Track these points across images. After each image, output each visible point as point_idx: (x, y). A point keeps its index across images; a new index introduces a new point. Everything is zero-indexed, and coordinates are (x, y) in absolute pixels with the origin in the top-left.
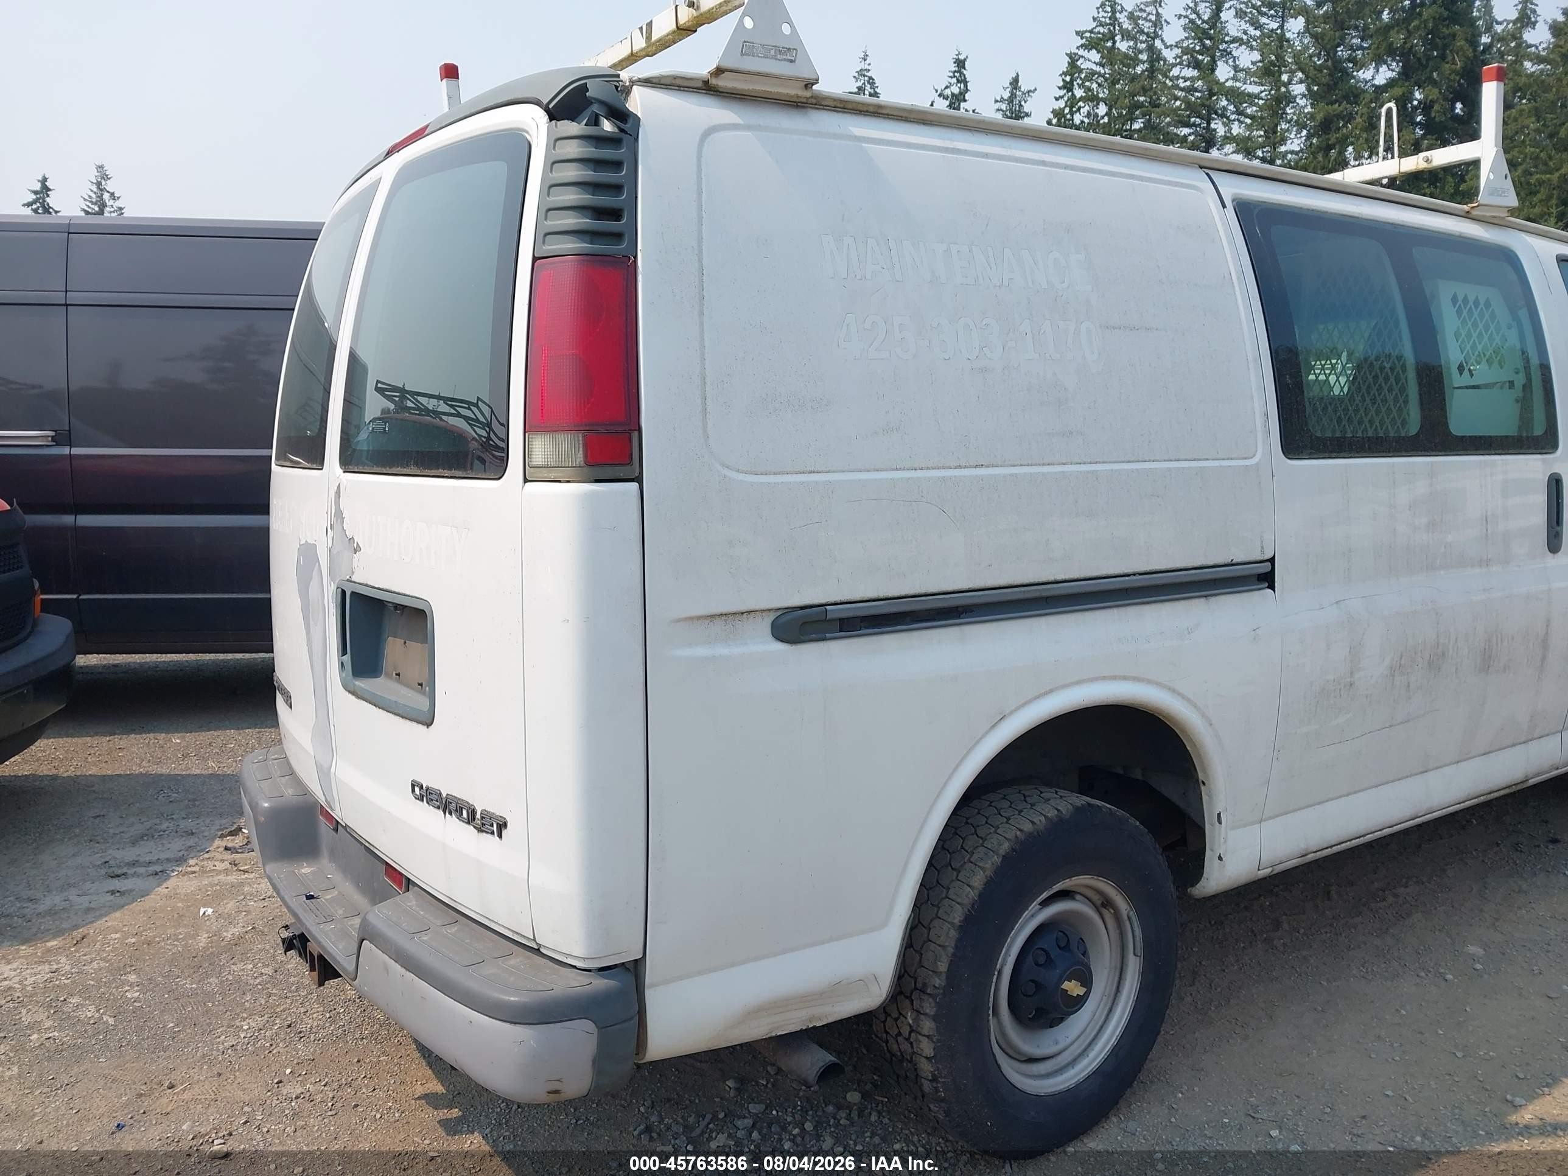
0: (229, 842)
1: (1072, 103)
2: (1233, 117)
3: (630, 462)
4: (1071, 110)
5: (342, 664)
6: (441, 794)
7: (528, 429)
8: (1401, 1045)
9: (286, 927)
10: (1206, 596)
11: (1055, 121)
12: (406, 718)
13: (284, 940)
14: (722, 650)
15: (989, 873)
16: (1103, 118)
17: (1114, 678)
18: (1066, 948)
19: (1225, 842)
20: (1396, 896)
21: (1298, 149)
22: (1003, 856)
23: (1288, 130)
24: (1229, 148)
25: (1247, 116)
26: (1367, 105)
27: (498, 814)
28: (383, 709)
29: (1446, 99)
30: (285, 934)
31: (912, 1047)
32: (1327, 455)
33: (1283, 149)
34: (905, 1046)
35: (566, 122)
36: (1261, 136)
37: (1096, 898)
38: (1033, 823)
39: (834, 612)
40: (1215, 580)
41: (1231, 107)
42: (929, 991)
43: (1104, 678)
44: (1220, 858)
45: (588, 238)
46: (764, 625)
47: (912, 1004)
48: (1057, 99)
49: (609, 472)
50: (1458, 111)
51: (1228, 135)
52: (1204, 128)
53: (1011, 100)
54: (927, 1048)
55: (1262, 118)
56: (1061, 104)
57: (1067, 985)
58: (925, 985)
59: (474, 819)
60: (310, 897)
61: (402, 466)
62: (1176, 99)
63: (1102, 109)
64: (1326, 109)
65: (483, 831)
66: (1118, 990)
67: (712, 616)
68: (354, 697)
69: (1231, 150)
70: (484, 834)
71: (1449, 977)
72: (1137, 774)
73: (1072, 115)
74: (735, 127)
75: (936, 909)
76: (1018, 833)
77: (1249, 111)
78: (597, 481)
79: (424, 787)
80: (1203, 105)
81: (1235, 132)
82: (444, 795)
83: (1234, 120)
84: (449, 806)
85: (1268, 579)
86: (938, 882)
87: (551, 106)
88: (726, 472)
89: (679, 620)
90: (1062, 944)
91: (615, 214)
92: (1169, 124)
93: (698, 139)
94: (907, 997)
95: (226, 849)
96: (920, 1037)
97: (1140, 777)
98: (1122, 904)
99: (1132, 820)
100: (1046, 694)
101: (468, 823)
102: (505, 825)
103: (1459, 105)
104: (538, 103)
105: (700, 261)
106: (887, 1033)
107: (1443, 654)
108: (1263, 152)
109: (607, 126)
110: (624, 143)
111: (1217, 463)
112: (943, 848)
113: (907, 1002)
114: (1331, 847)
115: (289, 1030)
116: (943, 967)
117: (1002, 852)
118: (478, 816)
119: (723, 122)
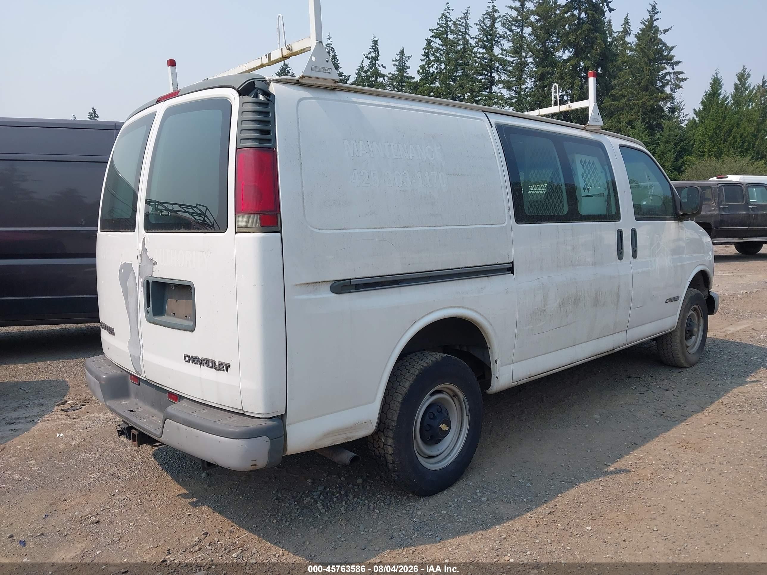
0: (62, 407)
1: (429, 62)
2: (502, 71)
3: (277, 225)
4: (428, 66)
5: (147, 311)
6: (199, 358)
7: (237, 213)
8: (568, 450)
9: (119, 425)
10: (488, 276)
11: (421, 71)
12: (181, 330)
13: (119, 431)
14: (313, 297)
15: (411, 382)
16: (443, 70)
17: (455, 307)
18: (441, 412)
19: (499, 371)
20: (568, 399)
21: (530, 87)
22: (417, 376)
23: (526, 78)
24: (500, 86)
25: (508, 71)
26: (560, 68)
27: (226, 362)
28: (169, 327)
29: (594, 66)
30: (119, 429)
31: (384, 451)
32: (532, 222)
33: (524, 87)
34: (382, 452)
35: (246, 96)
36: (514, 81)
37: (451, 393)
38: (427, 363)
39: (353, 282)
40: (491, 270)
41: (501, 67)
42: (390, 428)
43: (451, 307)
44: (497, 378)
45: (258, 141)
46: (328, 287)
47: (384, 434)
48: (422, 60)
49: (269, 229)
50: (599, 71)
51: (500, 79)
52: (489, 76)
53: (400, 60)
54: (390, 450)
55: (514, 72)
56: (424, 63)
57: (441, 426)
58: (389, 426)
59: (215, 366)
60: (131, 411)
61: (178, 229)
62: (476, 62)
63: (443, 66)
64: (541, 70)
65: (219, 370)
66: (461, 430)
67: (309, 283)
68: (153, 325)
69: (501, 87)
70: (220, 371)
71: (587, 426)
72: (465, 349)
73: (429, 68)
74: (309, 98)
75: (392, 397)
76: (422, 367)
77: (508, 69)
78: (265, 232)
79: (190, 357)
80: (488, 66)
81: (503, 78)
82: (200, 358)
83: (503, 73)
84: (203, 362)
85: (511, 270)
86: (392, 387)
87: (239, 90)
88: (312, 229)
89: (297, 285)
90: (439, 410)
91: (268, 132)
92: (473, 74)
93: (296, 103)
94: (382, 432)
95: (62, 410)
96: (387, 446)
97: (466, 350)
98: (461, 396)
99: (463, 362)
100: (430, 313)
101: (212, 368)
102: (229, 366)
103: (600, 69)
104: (234, 88)
105: (300, 150)
106: (374, 447)
107: (579, 299)
108: (516, 88)
109: (261, 97)
110: (270, 105)
111: (490, 226)
112: (394, 375)
113: (382, 433)
114: (540, 374)
115: (113, 476)
116: (395, 418)
117: (416, 374)
118: (217, 364)
119: (304, 96)
